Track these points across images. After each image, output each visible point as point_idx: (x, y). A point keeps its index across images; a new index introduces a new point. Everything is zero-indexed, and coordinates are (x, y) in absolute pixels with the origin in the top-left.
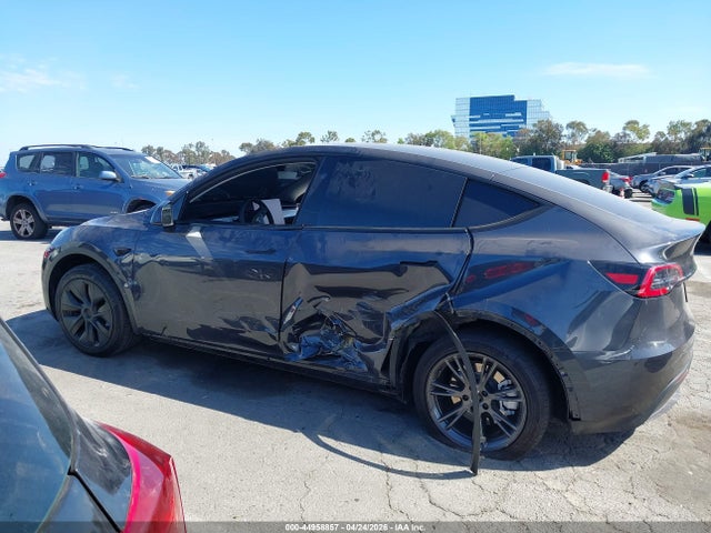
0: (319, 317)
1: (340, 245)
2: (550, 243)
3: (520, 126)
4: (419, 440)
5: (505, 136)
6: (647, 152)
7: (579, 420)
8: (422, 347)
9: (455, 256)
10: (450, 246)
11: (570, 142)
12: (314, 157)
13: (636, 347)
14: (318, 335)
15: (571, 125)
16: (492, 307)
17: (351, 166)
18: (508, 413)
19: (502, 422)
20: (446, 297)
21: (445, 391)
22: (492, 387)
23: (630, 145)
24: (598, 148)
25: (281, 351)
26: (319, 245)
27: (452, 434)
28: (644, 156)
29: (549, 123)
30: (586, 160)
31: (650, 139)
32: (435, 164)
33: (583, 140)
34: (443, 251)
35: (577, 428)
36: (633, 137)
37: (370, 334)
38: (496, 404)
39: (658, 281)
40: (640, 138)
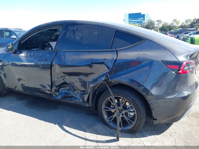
0: (65, 83)
1: (70, 57)
2: (146, 54)
3: (143, 22)
4: (100, 126)
5: (139, 24)
6: (179, 28)
7: (156, 120)
8: (100, 93)
9: (111, 60)
10: (109, 56)
11: (157, 26)
12: (61, 25)
13: (178, 94)
14: (66, 89)
15: (158, 21)
16: (124, 79)
17: (74, 27)
18: (131, 116)
19: (129, 121)
20: (107, 76)
21: (108, 109)
22: (125, 107)
23: (174, 27)
24: (165, 28)
25: (53, 95)
26: (63, 57)
27: (111, 124)
28: (178, 29)
29: (151, 20)
30: (161, 31)
31: (180, 25)
32: (104, 25)
33: (161, 26)
34: (106, 58)
35: (155, 122)
36: (175, 24)
37: (83, 89)
38: (126, 114)
39: (186, 68)
40: (177, 24)
